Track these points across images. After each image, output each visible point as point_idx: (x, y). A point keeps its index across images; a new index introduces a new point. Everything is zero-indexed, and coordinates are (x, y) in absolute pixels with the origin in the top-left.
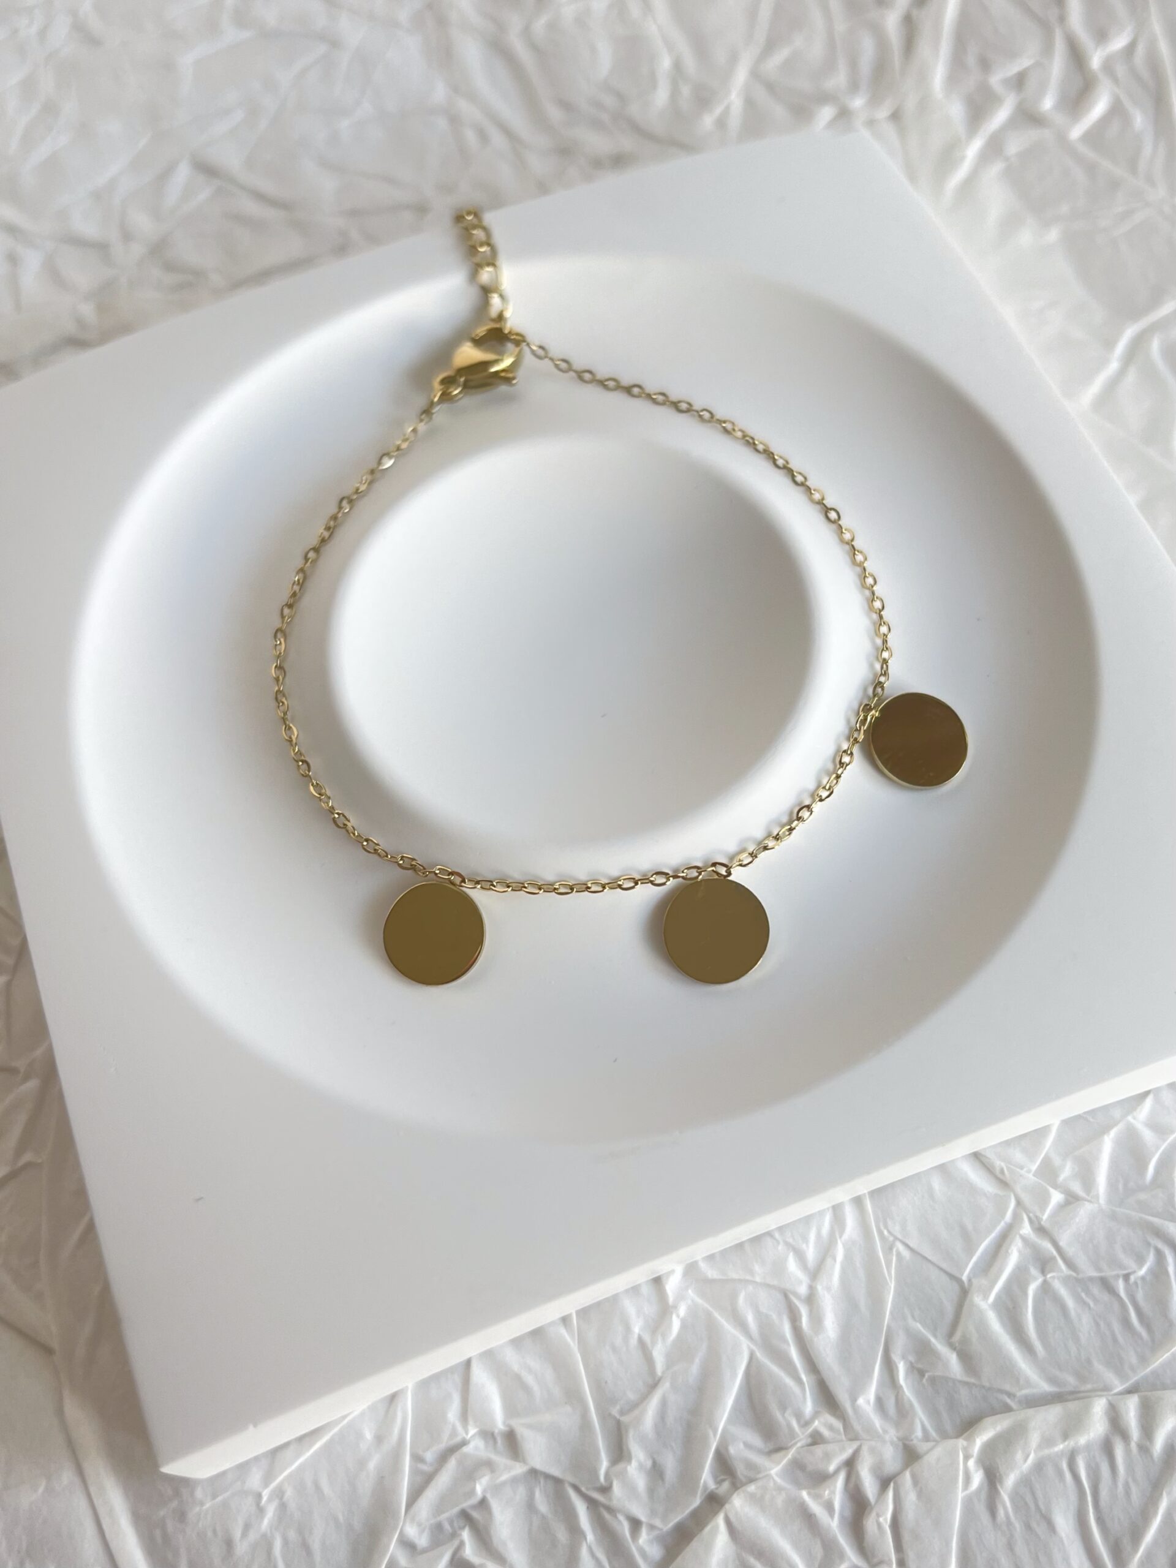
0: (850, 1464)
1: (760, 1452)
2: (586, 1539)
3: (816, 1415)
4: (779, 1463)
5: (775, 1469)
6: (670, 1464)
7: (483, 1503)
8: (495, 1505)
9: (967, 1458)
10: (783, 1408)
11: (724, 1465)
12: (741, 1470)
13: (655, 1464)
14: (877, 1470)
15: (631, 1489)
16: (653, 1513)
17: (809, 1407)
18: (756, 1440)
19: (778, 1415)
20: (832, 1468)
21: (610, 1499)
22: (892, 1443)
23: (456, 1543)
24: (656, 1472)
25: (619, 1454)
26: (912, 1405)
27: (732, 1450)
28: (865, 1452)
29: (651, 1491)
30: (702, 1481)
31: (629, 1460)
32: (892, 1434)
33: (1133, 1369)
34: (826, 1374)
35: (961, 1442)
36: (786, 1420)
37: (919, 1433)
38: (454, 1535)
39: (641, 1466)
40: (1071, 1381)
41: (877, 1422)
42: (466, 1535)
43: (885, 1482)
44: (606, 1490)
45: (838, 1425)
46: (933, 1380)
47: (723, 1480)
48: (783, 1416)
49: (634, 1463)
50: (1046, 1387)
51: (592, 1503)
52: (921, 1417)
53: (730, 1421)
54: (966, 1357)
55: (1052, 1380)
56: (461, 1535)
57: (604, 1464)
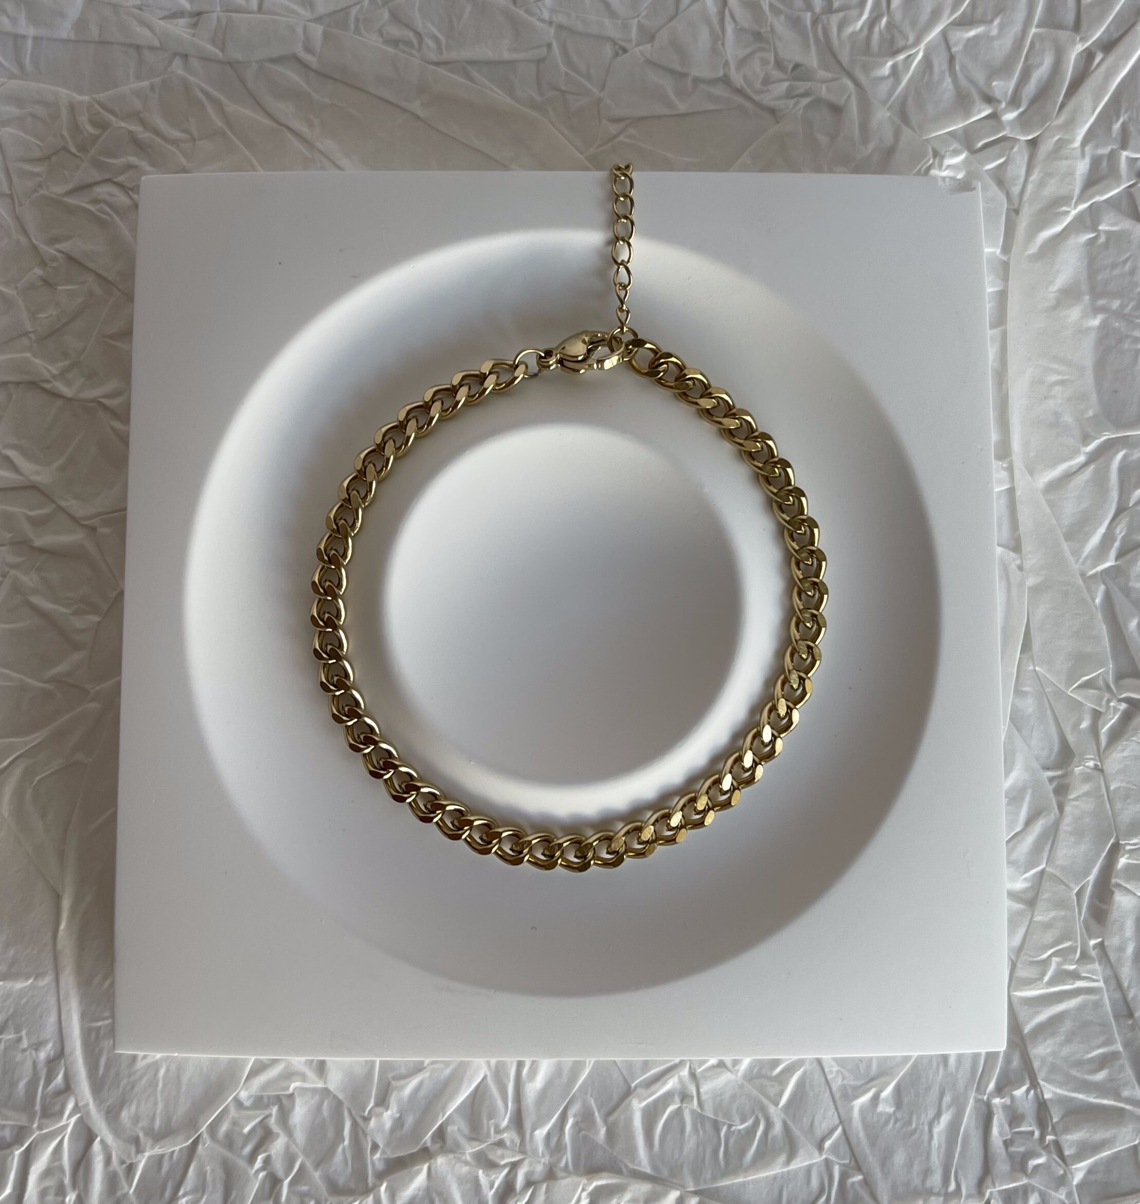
0: (514, 1166)
1: (464, 1136)
2: (343, 1143)
3: (507, 1128)
4: (472, 1148)
5: (470, 1150)
6: (410, 1121)
7: (291, 1096)
8: (298, 1102)
9: (583, 1190)
10: (490, 1118)
11: (441, 1134)
12: (449, 1142)
13: (400, 1117)
14: (528, 1175)
15: (381, 1126)
16: (388, 1144)
17: (505, 1123)
18: (466, 1130)
19: (485, 1121)
20: (503, 1163)
21: (367, 1127)
22: (544, 1163)
23: (267, 1112)
24: (398, 1123)
25: (382, 1101)
26: (566, 1147)
27: (450, 1129)
28: (526, 1162)
29: (393, 1130)
30: (424, 1140)
31: (387, 1110)
32: (546, 1160)
33: (705, 1182)
34: (523, 1107)
35: (584, 1181)
36: (489, 1126)
37: (563, 1164)
38: (267, 1106)
39: (393, 1114)
40: (665, 1173)
41: (541, 1149)
42: (274, 1110)
43: (529, 1184)
44: (367, 1119)
45: (517, 1141)
46: (585, 1137)
47: (437, 1142)
48: (488, 1122)
49: (389, 1112)
50: (648, 1170)
51: (355, 1125)
52: (568, 1157)
53: (456, 1111)
54: (610, 1134)
55: (654, 1167)
56: (272, 1109)
57: (372, 1104)
